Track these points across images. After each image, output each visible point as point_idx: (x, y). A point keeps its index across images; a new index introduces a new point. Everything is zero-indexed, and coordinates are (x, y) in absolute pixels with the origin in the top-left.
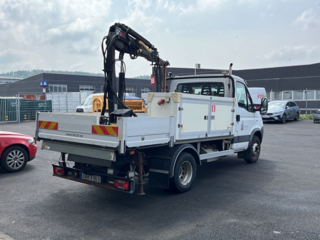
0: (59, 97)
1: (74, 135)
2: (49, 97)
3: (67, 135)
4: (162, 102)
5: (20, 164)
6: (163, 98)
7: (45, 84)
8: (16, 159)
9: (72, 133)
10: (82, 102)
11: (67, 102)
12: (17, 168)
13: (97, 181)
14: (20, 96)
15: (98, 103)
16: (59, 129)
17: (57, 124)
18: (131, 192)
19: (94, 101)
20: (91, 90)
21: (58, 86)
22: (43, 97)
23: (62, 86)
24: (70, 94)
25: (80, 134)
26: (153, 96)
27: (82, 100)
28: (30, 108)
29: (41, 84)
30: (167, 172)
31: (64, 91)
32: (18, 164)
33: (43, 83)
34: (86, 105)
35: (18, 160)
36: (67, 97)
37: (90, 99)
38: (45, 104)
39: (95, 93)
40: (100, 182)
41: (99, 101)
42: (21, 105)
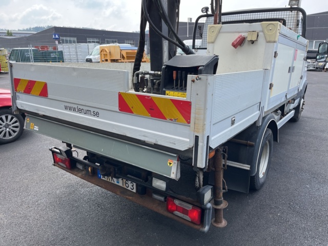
0: (69, 48)
1: (80, 111)
2: (60, 47)
3: (66, 108)
4: (239, 43)
5: (14, 132)
6: (243, 35)
7: (57, 36)
8: (7, 126)
9: (75, 106)
10: (90, 53)
11: (76, 52)
12: (11, 137)
13: (129, 188)
14: (33, 47)
15: (105, 53)
16: (50, 96)
17: (45, 85)
18: (206, 229)
19: (101, 51)
20: (97, 42)
21: (64, 38)
22: (55, 48)
23: (72, 39)
24: (79, 45)
25: (92, 110)
26: (219, 32)
27: (90, 51)
28: (43, 57)
29: (54, 37)
30: (247, 167)
31: (74, 42)
32: (12, 132)
33: (55, 36)
34: (94, 55)
35: (10, 127)
36: (76, 48)
37: (97, 49)
38: (57, 54)
39: (101, 44)
40: (134, 191)
41: (106, 52)
42: (35, 55)
